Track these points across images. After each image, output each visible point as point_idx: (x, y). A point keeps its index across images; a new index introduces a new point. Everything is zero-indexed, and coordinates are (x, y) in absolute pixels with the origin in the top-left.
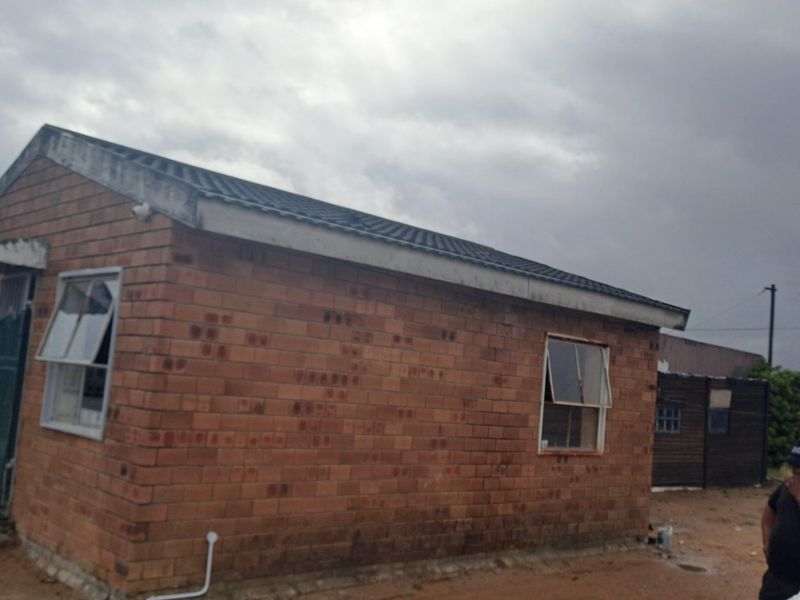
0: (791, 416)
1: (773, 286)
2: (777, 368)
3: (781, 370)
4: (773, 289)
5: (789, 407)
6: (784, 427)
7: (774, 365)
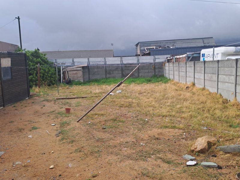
0: (33, 67)
1: (19, 17)
2: (24, 50)
3: (26, 50)
4: (19, 18)
5: (31, 64)
6: (31, 72)
7: (23, 49)
